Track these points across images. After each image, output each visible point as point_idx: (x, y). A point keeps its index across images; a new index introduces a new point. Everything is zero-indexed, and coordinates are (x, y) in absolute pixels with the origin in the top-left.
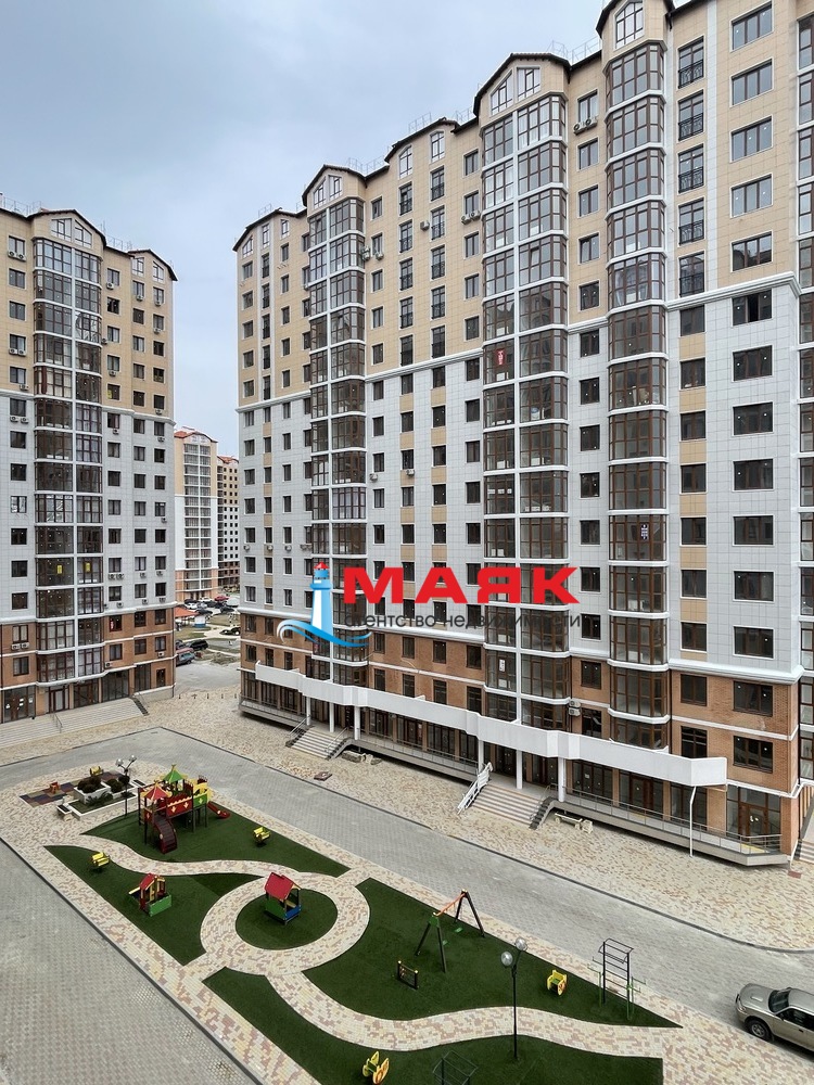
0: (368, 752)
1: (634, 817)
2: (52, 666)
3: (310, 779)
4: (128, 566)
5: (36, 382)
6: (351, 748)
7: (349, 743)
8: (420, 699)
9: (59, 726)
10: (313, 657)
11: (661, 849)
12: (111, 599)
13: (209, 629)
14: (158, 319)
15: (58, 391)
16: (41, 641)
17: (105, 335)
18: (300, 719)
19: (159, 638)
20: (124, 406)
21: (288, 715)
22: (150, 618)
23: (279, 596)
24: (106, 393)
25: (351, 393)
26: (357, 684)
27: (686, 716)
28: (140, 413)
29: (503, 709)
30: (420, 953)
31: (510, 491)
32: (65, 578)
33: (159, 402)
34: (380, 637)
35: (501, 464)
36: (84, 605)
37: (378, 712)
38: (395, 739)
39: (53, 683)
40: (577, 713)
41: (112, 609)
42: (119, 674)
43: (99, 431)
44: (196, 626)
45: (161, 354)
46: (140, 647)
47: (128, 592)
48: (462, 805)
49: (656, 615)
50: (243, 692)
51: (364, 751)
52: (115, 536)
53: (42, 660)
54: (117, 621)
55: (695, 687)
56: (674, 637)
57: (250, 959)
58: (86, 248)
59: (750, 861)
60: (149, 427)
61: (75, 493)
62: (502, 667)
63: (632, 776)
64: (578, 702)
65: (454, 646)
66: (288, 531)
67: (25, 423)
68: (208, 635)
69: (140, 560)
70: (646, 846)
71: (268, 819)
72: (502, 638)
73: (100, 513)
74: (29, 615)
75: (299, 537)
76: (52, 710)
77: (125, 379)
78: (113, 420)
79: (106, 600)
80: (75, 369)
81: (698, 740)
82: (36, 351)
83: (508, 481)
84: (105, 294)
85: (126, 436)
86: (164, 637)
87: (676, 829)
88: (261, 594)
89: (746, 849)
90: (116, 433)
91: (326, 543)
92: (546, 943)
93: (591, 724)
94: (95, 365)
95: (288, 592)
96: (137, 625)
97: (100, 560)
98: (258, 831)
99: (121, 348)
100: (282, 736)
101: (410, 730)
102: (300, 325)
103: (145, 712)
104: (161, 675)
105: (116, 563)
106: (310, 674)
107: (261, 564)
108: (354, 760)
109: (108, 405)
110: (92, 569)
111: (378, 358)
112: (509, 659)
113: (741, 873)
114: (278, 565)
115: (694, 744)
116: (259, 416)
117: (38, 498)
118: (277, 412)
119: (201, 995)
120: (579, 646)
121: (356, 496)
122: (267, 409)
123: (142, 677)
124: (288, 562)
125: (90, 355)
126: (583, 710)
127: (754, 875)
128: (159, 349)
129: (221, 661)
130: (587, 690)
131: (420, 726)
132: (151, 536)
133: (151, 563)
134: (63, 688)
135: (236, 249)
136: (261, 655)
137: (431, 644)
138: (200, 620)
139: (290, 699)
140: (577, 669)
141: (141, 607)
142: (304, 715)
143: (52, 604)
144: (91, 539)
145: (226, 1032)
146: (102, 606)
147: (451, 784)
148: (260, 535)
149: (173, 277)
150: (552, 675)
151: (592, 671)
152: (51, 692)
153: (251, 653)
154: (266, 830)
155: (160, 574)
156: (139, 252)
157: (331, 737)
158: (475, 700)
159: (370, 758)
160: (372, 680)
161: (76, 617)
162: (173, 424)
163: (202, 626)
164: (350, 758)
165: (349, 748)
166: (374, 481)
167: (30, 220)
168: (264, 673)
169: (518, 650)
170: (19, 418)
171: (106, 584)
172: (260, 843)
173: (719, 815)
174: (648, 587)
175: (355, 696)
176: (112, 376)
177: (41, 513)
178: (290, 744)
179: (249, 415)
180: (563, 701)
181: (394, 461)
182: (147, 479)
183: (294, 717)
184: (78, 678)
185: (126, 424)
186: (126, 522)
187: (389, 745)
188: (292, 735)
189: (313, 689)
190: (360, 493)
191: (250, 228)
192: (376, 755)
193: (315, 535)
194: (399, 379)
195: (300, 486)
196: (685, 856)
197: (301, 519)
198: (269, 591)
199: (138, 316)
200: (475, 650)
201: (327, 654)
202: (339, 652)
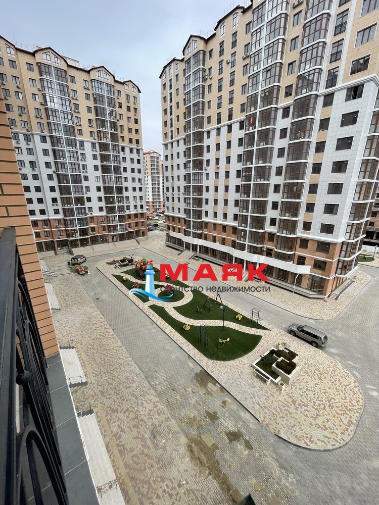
0: (201, 258)
1: (278, 281)
2: (112, 229)
4: (131, 199)
5: (98, 137)
6: (196, 257)
7: (196, 255)
8: (217, 244)
9: (115, 246)
10: (186, 229)
11: (285, 291)
12: (127, 209)
13: (159, 220)
14: (135, 109)
15: (105, 139)
16: (108, 221)
17: (118, 118)
19: (142, 222)
20: (126, 144)
21: (179, 246)
22: (139, 216)
23: (176, 210)
24: (120, 139)
25: (199, 136)
26: (199, 238)
27: (300, 252)
28: (132, 146)
29: (242, 247)
30: (204, 307)
31: (250, 173)
32: (113, 202)
33: (137, 142)
34: (206, 223)
35: (248, 163)
36: (119, 211)
37: (205, 247)
38: (209, 255)
39: (112, 234)
40: (265, 250)
41: (127, 213)
42: (131, 232)
43: (119, 153)
44: (156, 219)
45: (137, 123)
46: (137, 224)
47: (132, 207)
49: (294, 219)
50: (166, 239)
51: (199, 258)
52: (127, 189)
53: (109, 227)
54: (129, 216)
55: (304, 243)
56: (300, 226)
57: (160, 303)
58: (109, 82)
59: (311, 296)
60: (135, 151)
61: (113, 175)
62: (242, 234)
63: (280, 270)
64: (265, 246)
65: (228, 227)
66: (179, 187)
67: (96, 151)
68: (159, 222)
69: (135, 197)
70: (280, 290)
72: (243, 225)
73: (121, 181)
74: (104, 213)
75: (182, 190)
76: (113, 241)
77: (126, 133)
78: (123, 149)
79: (126, 210)
80: (109, 131)
81: (303, 260)
82: (97, 125)
83: (250, 170)
84: (117, 100)
85: (128, 155)
86: (144, 222)
87: (290, 286)
88: (171, 209)
89: (311, 293)
90: (124, 154)
91: (190, 192)
92: (240, 309)
93: (269, 253)
94: (116, 130)
95: (179, 209)
96: (135, 218)
97: (123, 197)
99: (123, 122)
100: (177, 252)
101: (214, 253)
102: (183, 110)
103: (139, 243)
104: (143, 233)
105: (127, 198)
106: (185, 235)
107: (171, 199)
109: (121, 144)
110: (120, 200)
111: (209, 122)
112: (245, 231)
113: (308, 299)
114: (176, 199)
115: (301, 261)
116: (169, 145)
117: (103, 176)
118: (175, 144)
119: (147, 309)
120: (269, 228)
121: (200, 176)
122: (172, 143)
123: (138, 233)
124: (179, 198)
125: (114, 125)
126: (268, 249)
127: (311, 300)
128: (136, 121)
129: (162, 230)
130: (269, 243)
131: (217, 252)
132: (137, 189)
133: (138, 198)
134: (116, 235)
135: (160, 77)
136: (171, 228)
137: (222, 226)
138: (157, 218)
139: (179, 242)
140: (267, 236)
141: (136, 212)
142: (183, 247)
143: (111, 210)
144: (120, 190)
145: (153, 316)
146: (125, 212)
148: (170, 189)
149: (140, 92)
150: (258, 238)
151: (272, 236)
152: (113, 236)
153: (169, 228)
155: (141, 202)
156: (127, 82)
157: (190, 253)
158: (234, 245)
159: (201, 260)
160: (203, 237)
161: (117, 215)
162: (143, 150)
163: (158, 220)
164: (196, 260)
165: (195, 257)
166: (206, 170)
167: (89, 72)
168: (172, 234)
169: (248, 229)
170: (94, 150)
171: (125, 205)
173: (305, 283)
174: (293, 209)
175: (198, 241)
176: (122, 133)
177: (104, 182)
178: (179, 254)
179: (166, 145)
180: (261, 246)
181: (213, 162)
182: (135, 170)
183: (181, 247)
184: (119, 233)
185: (127, 150)
186: (129, 184)
187: (207, 256)
188: (180, 252)
189: (186, 239)
190: (201, 174)
191: (165, 67)
192: (203, 259)
193: (187, 189)
194: (216, 130)
195: (182, 172)
196: (292, 293)
197: (182, 184)
198: (173, 208)
199: (129, 109)
200: (235, 229)
201: (190, 229)
202: (194, 228)
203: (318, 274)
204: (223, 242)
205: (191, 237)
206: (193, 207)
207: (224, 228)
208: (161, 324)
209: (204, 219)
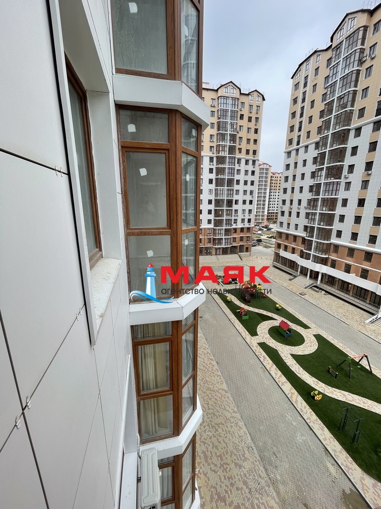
0: (323, 290)
2: (217, 242)
3: (297, 293)
4: (240, 213)
5: (217, 151)
7: (315, 285)
9: (218, 259)
10: (304, 251)
12: (234, 223)
13: (263, 235)
14: (257, 118)
15: (223, 152)
16: (214, 234)
17: (238, 130)
18: (295, 272)
19: (247, 237)
20: (243, 156)
21: (290, 270)
22: (245, 230)
23: (292, 226)
24: (237, 151)
25: (342, 137)
26: (322, 264)
28: (248, 157)
30: (339, 367)
32: (222, 215)
33: (255, 152)
36: (226, 224)
38: (336, 288)
39: (216, 246)
41: (234, 226)
42: (235, 246)
43: (234, 166)
44: (258, 234)
45: (257, 133)
46: (242, 239)
47: (239, 221)
48: (367, 321)
50: (274, 259)
51: (320, 289)
52: (237, 202)
53: (214, 239)
54: (235, 230)
57: (273, 343)
58: (234, 96)
60: (251, 162)
61: (226, 188)
66: (300, 201)
67: (213, 165)
68: (262, 237)
69: (244, 211)
71: (281, 303)
73: (233, 194)
74: (211, 226)
75: (304, 203)
76: (216, 254)
77: (244, 146)
78: (239, 160)
79: (233, 223)
80: (228, 144)
82: (217, 140)
84: (240, 113)
85: (243, 167)
86: (249, 237)
88: (285, 225)
90: (239, 166)
91: (317, 206)
94: (234, 141)
95: (297, 225)
96: (241, 232)
97: (232, 210)
98: (277, 306)
99: (243, 134)
101: (345, 286)
102: (320, 106)
103: (241, 259)
104: (247, 249)
105: (236, 211)
107: (286, 214)
108: (316, 291)
109: (238, 156)
110: (229, 213)
111: (361, 116)
114: (294, 214)
116: (294, 153)
117: (216, 190)
118: (302, 151)
119: (256, 347)
121: (335, 186)
122: (297, 150)
123: (241, 248)
125: (233, 137)
128: (256, 131)
129: (266, 247)
131: (350, 286)
132: (248, 202)
133: (247, 212)
134: (219, 248)
135: (292, 78)
136: (282, 247)
137: (364, 253)
138: (260, 232)
139: (292, 265)
141: (242, 226)
142: (297, 271)
143: (218, 223)
144: (230, 203)
145: (264, 360)
146: (231, 225)
147: (362, 312)
148: (288, 202)
149: (264, 99)
152: (216, 249)
153: (279, 246)
154: (280, 306)
155: (249, 216)
156: (252, 92)
157: (308, 281)
160: (329, 263)
161: (224, 228)
162: (258, 160)
163: (260, 234)
164: (314, 290)
166: (346, 178)
167: (217, 90)
168: (283, 253)
170: (211, 163)
171: (233, 218)
172: (278, 309)
175: (321, 268)
176: (240, 144)
177: (216, 195)
178: (290, 280)
179: (289, 153)
181: (360, 169)
182: (248, 182)
183: (293, 271)
184: (223, 246)
185: (243, 162)
186: (240, 197)
187: (333, 289)
189: (302, 262)
190: (337, 184)
191: (300, 65)
193: (312, 203)
194: (372, 124)
195: (308, 182)
197: (307, 196)
198: (289, 224)
199: (250, 119)
204: (364, 274)
205: (310, 261)
206: (320, 225)
207: (369, 256)
208: (276, 374)
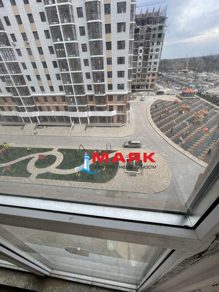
0: (44, 126)
3: (32, 135)
6: (39, 126)
8: (53, 111)
10: (18, 106)
11: (107, 128)
27: (109, 104)
29: (74, 110)
31: (63, 50)
34: (36, 98)
37: (43, 116)
38: (49, 121)
40: (89, 107)
48: (70, 130)
49: (103, 83)
56: (106, 87)
59: (121, 126)
62: (72, 100)
63: (101, 117)
64: (89, 105)
65: (58, 97)
72: (70, 93)
81: (112, 108)
87: (109, 124)
89: (120, 124)
93: (92, 109)
98: (28, 149)
100: (18, 128)
101: (52, 119)
106: (19, 111)
112: (73, 98)
113: (119, 128)
120: (88, 93)
126: (90, 106)
127: (121, 127)
130: (90, 102)
131: (55, 117)
137: (51, 97)
140: (88, 98)
142: (22, 122)
150: (81, 100)
151: (91, 97)
154: (30, 148)
157: (32, 125)
158: (66, 109)
159: (45, 127)
160: (38, 109)
164: (40, 128)
169: (75, 95)
173: (115, 120)
175: (35, 114)
178: (22, 129)
180: (86, 105)
187: (49, 123)
188: (22, 127)
196: (111, 128)
200: (63, 97)
201: (22, 105)
202: (26, 104)
203: (121, 113)
204: (57, 109)
205: (26, 112)
206: (17, 85)
207: (54, 98)
208: (58, 183)
209: (33, 94)
